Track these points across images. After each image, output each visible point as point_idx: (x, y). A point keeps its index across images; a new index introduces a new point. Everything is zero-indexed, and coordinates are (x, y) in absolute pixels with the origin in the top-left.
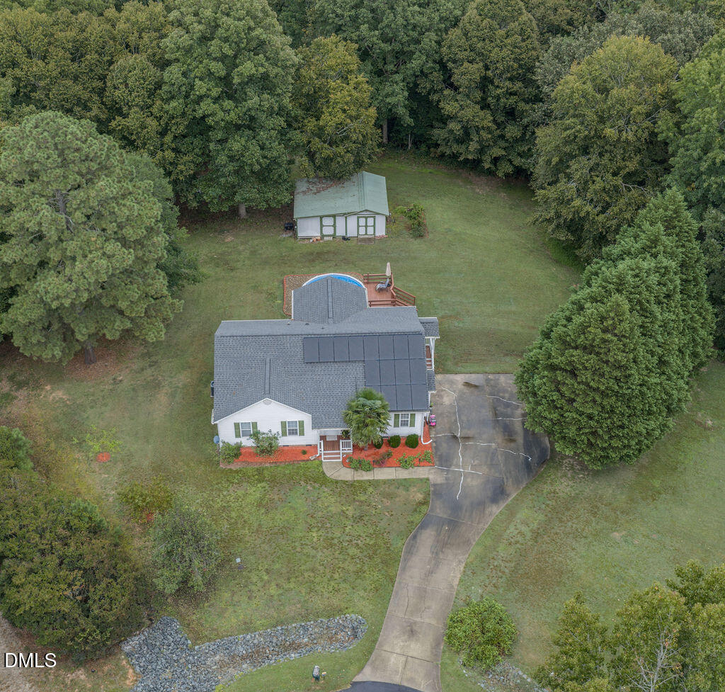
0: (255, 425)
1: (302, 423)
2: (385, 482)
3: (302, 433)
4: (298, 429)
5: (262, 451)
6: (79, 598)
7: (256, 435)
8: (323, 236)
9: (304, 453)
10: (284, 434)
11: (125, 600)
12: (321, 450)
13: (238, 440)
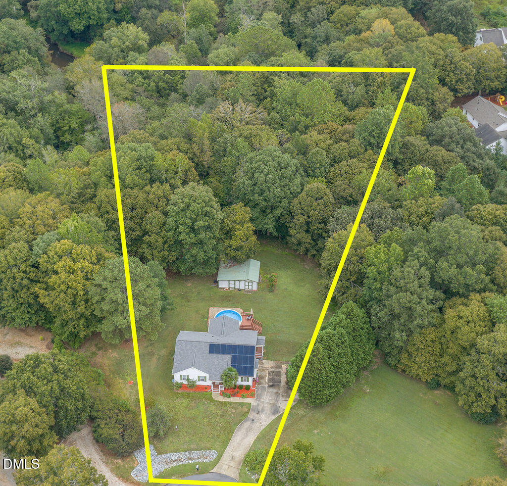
0: (188, 376)
1: (205, 377)
2: (234, 403)
3: (206, 381)
4: (204, 379)
5: (190, 387)
6: (121, 434)
7: (188, 380)
8: (229, 288)
9: (206, 388)
10: (199, 380)
11: (136, 437)
12: (212, 388)
13: (182, 381)
